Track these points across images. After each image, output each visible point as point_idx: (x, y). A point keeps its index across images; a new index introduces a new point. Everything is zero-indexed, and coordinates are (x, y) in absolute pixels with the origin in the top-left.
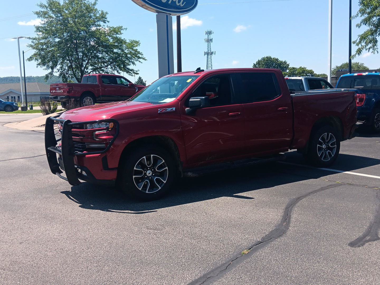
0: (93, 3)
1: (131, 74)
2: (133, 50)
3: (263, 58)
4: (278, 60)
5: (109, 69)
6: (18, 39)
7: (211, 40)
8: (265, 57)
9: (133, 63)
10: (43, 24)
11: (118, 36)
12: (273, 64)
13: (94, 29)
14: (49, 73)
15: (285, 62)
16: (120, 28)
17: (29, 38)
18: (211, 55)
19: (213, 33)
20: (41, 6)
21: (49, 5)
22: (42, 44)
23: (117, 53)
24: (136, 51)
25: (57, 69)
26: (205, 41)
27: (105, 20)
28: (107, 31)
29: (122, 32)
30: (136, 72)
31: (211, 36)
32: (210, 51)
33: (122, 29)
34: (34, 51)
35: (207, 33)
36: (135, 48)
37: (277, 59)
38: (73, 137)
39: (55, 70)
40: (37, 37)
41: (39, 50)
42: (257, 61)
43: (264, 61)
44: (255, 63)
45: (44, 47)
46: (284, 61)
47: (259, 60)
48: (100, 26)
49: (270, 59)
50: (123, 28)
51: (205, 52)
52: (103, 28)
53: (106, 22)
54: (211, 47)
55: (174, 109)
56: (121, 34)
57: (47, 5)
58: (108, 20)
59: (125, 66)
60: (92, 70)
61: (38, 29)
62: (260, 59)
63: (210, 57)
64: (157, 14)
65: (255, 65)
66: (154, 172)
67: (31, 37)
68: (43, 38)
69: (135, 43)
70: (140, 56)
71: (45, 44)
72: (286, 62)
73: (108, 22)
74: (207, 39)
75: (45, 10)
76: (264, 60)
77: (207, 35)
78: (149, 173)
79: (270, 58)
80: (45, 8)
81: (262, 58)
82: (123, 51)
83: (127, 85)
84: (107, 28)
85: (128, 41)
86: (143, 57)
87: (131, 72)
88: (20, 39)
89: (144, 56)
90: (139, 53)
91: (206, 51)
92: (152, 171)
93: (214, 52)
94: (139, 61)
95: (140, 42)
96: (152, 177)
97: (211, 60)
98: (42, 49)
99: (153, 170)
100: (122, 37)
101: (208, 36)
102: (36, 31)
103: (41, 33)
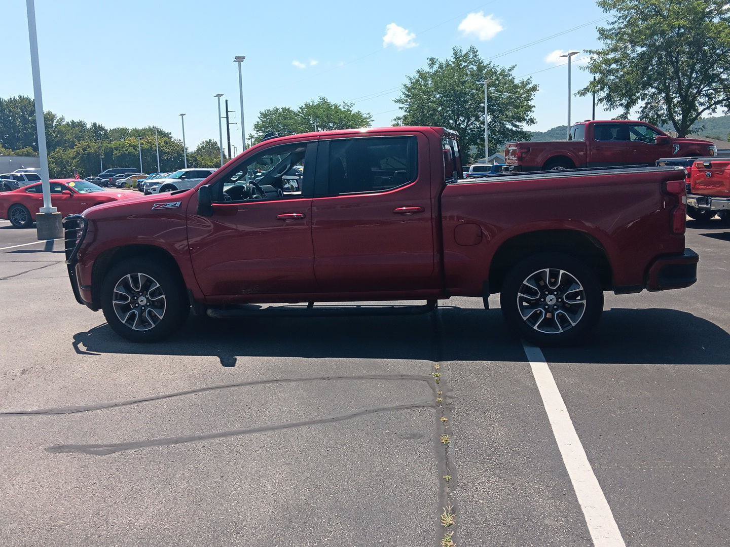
6: (569, 57)
14: (620, 117)
17: (591, 52)
22: (608, 62)
25: (641, 107)
34: (590, 77)
39: (632, 110)
40: (605, 48)
61: (603, 34)
67: (594, 50)
68: (614, 50)
71: (616, 61)
78: (142, 301)
88: (572, 57)
92: (146, 298)
96: (146, 307)
98: (610, 72)
99: (147, 296)
102: (599, 39)
103: (609, 41)
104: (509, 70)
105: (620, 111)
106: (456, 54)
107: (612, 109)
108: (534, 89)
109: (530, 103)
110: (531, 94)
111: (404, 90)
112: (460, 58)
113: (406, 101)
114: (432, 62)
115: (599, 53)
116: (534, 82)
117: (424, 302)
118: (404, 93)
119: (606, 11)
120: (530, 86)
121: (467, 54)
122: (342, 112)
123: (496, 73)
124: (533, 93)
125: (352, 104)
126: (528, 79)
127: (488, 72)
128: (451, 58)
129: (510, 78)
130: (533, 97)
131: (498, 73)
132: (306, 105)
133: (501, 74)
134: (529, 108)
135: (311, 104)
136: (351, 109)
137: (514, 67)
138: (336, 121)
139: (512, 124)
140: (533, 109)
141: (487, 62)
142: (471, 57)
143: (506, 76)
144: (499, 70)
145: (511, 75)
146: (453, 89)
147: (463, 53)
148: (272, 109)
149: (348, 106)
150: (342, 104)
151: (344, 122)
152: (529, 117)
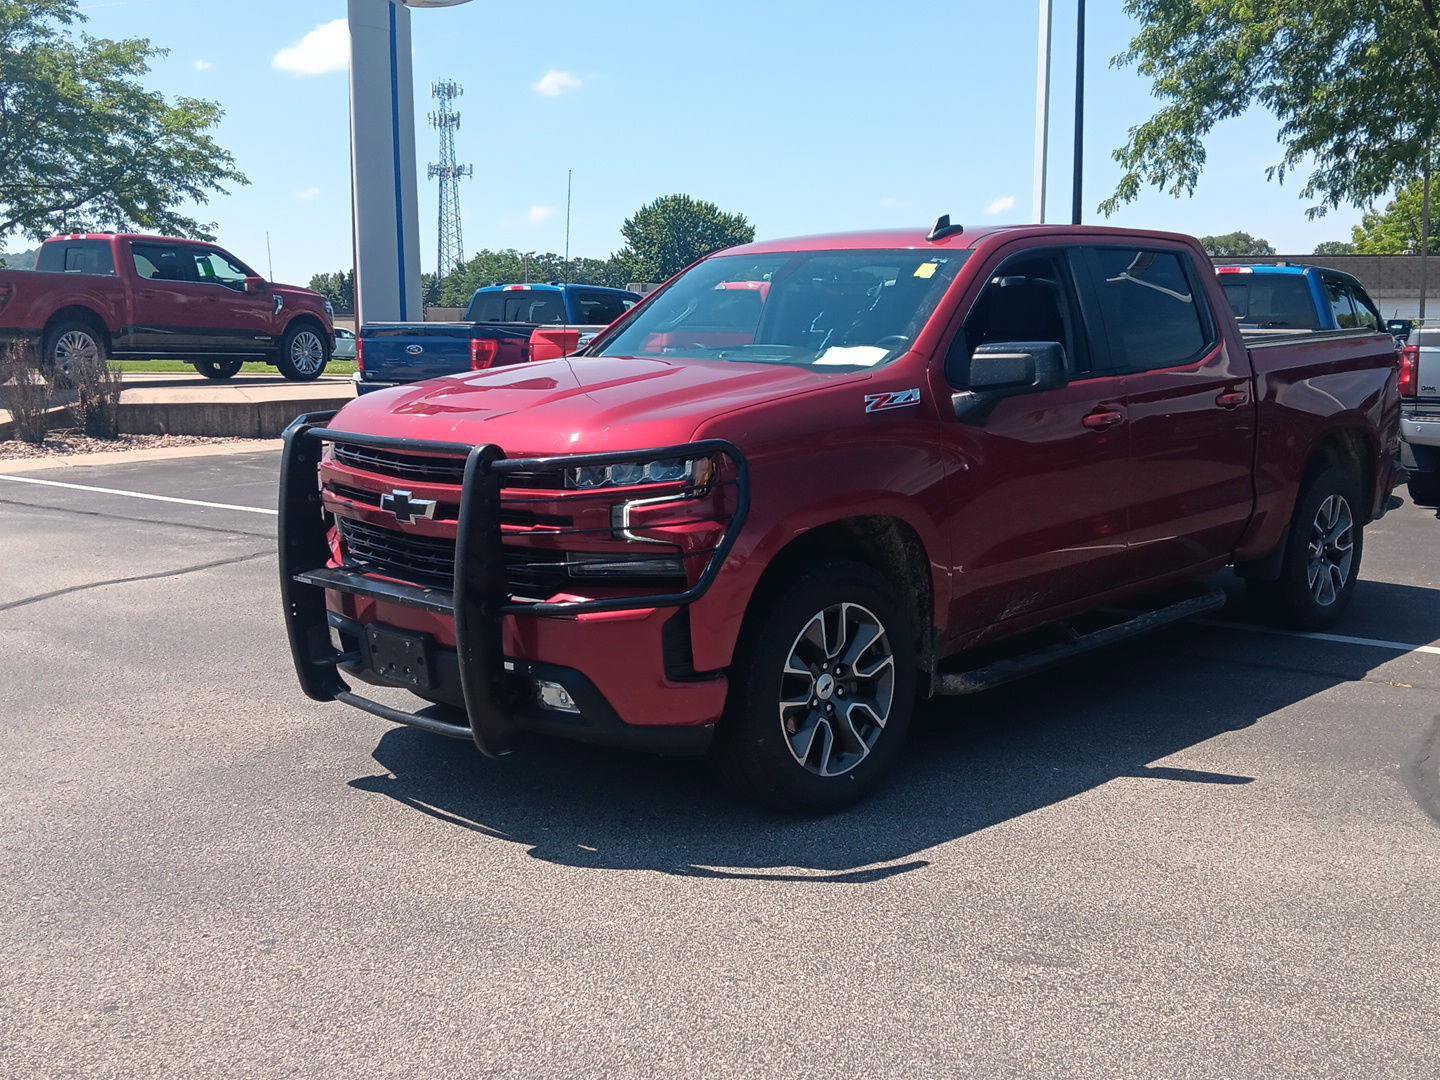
2: (192, 139)
3: (661, 200)
4: (715, 212)
5: (87, 213)
7: (453, 119)
8: (669, 197)
9: (197, 195)
11: (127, 78)
12: (696, 226)
13: (19, 44)
15: (739, 221)
16: (139, 48)
18: (454, 176)
19: (462, 93)
23: (122, 150)
24: (204, 143)
26: (432, 121)
27: (69, 12)
28: (82, 56)
29: (148, 60)
30: (204, 232)
31: (455, 106)
32: (449, 164)
33: (146, 53)
35: (437, 91)
36: (199, 133)
37: (712, 205)
38: (502, 526)
42: (639, 209)
43: (664, 212)
44: (632, 219)
46: (735, 216)
47: (647, 207)
48: (46, 33)
49: (685, 205)
50: (151, 46)
51: (430, 167)
52: (61, 42)
53: (73, 17)
54: (456, 148)
55: (916, 395)
56: (144, 69)
58: (82, 10)
59: (154, 206)
60: (10, 220)
62: (649, 204)
63: (450, 185)
65: (633, 227)
66: (843, 679)
69: (202, 112)
70: (223, 165)
72: (745, 222)
73: (83, 18)
74: (437, 116)
76: (663, 207)
77: (437, 100)
78: (826, 687)
79: (687, 202)
81: (657, 201)
82: (146, 141)
83: (237, 284)
84: (80, 45)
85: (171, 103)
86: (235, 171)
87: (182, 231)
89: (239, 167)
90: (216, 153)
91: (436, 161)
92: (834, 675)
93: (467, 166)
94: (218, 187)
95: (220, 109)
96: (838, 703)
97: (456, 197)
99: (838, 671)
100: (147, 84)
101: (442, 103)
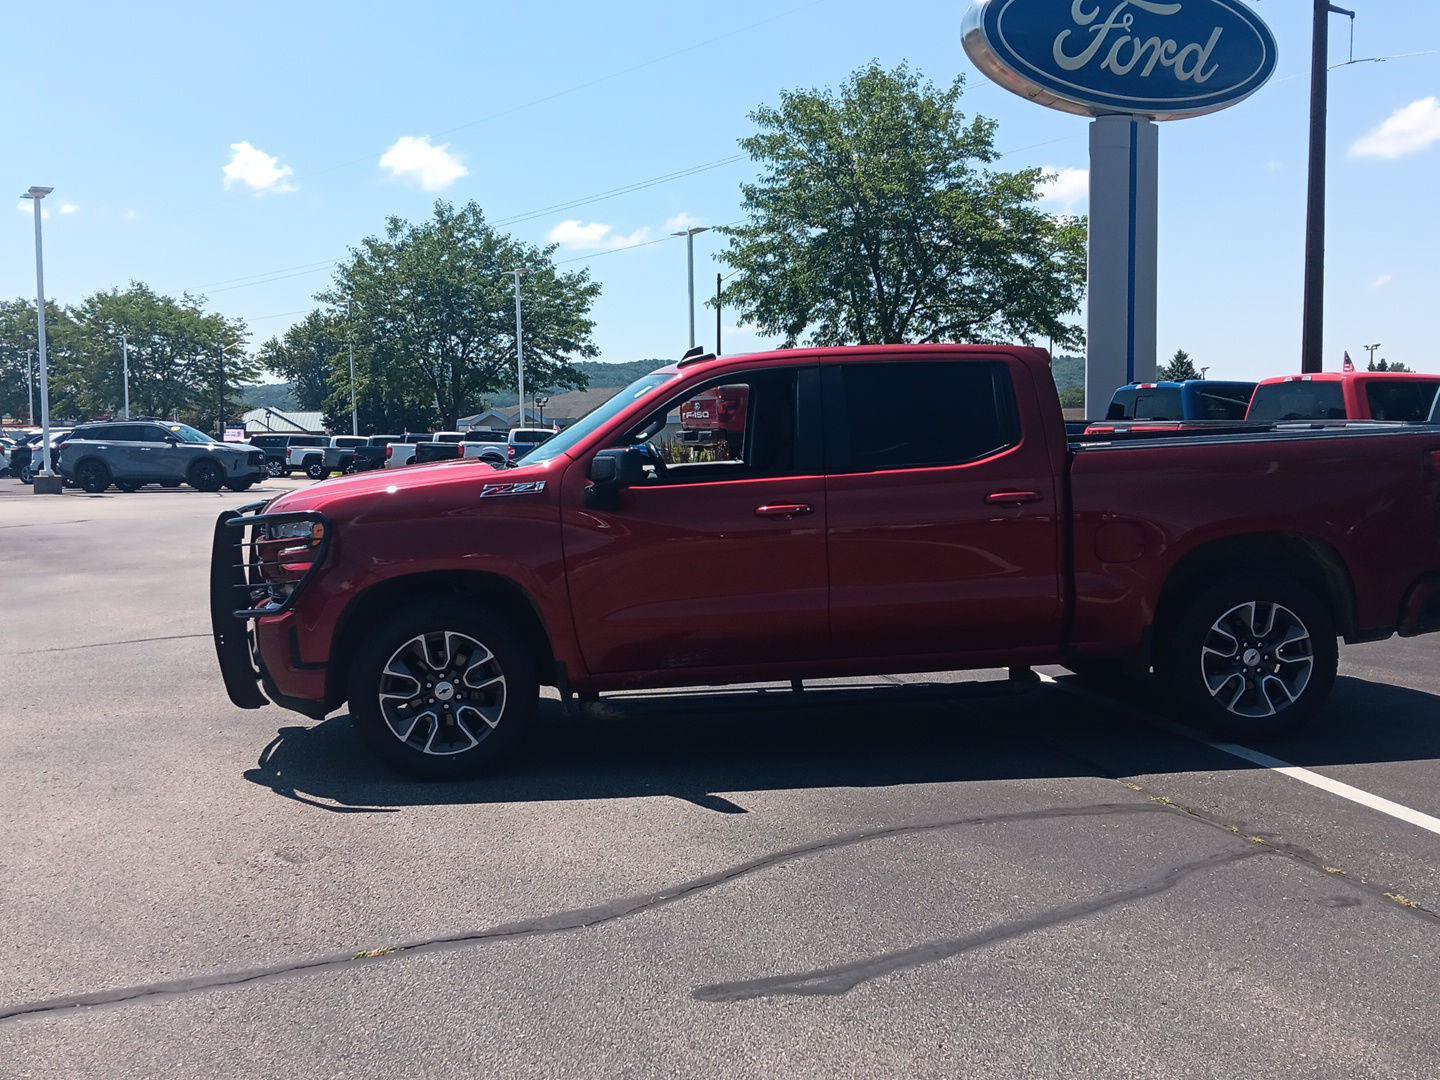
0: (946, 92)
1: (1070, 344)
6: (691, 235)
10: (768, 180)
11: (1024, 205)
13: (941, 185)
14: (782, 348)
16: (1031, 176)
17: (727, 230)
20: (763, 118)
21: (788, 115)
22: (761, 250)
25: (813, 334)
27: (987, 152)
28: (985, 191)
29: (1039, 188)
33: (1039, 181)
39: (800, 337)
40: (752, 224)
41: (753, 270)
45: (770, 257)
48: (962, 172)
50: (1043, 174)
52: (971, 179)
53: (990, 155)
56: (1035, 196)
57: (781, 115)
58: (995, 149)
61: (751, 195)
64: (1094, 120)
66: (459, 688)
67: (732, 227)
68: (770, 228)
71: (773, 248)
75: (778, 133)
78: (444, 691)
80: (776, 125)
82: (1042, 258)
84: (984, 181)
85: (1059, 222)
88: (696, 236)
92: (453, 684)
96: (453, 703)
98: (764, 268)
99: (454, 681)
100: (1040, 207)
102: (745, 205)
103: (761, 212)
104: (545, 253)
105: (782, 338)
106: (440, 213)
107: (772, 335)
108: (593, 290)
109: (583, 316)
110: (586, 299)
111: (339, 276)
112: (450, 223)
113: (342, 298)
114: (395, 225)
115: (741, 233)
116: (593, 278)
117: (1002, 673)
118: (339, 283)
119: (755, 156)
120: (583, 286)
121: (462, 216)
122: (181, 313)
123: (520, 255)
124: (589, 299)
125: (203, 298)
126: (583, 272)
127: (503, 255)
128: (432, 220)
129: (548, 266)
130: (590, 306)
131: (525, 256)
132: (99, 295)
133: (529, 259)
134: (586, 327)
135: (110, 294)
136: (199, 309)
137: (554, 247)
138: (169, 332)
139: (554, 356)
140: (592, 329)
141: (503, 235)
142: (471, 222)
143: (540, 262)
144: (526, 251)
145: (550, 262)
146: (441, 282)
147: (456, 213)
148: (12, 301)
149: (194, 302)
150: (183, 297)
151: (187, 336)
152: (586, 343)
